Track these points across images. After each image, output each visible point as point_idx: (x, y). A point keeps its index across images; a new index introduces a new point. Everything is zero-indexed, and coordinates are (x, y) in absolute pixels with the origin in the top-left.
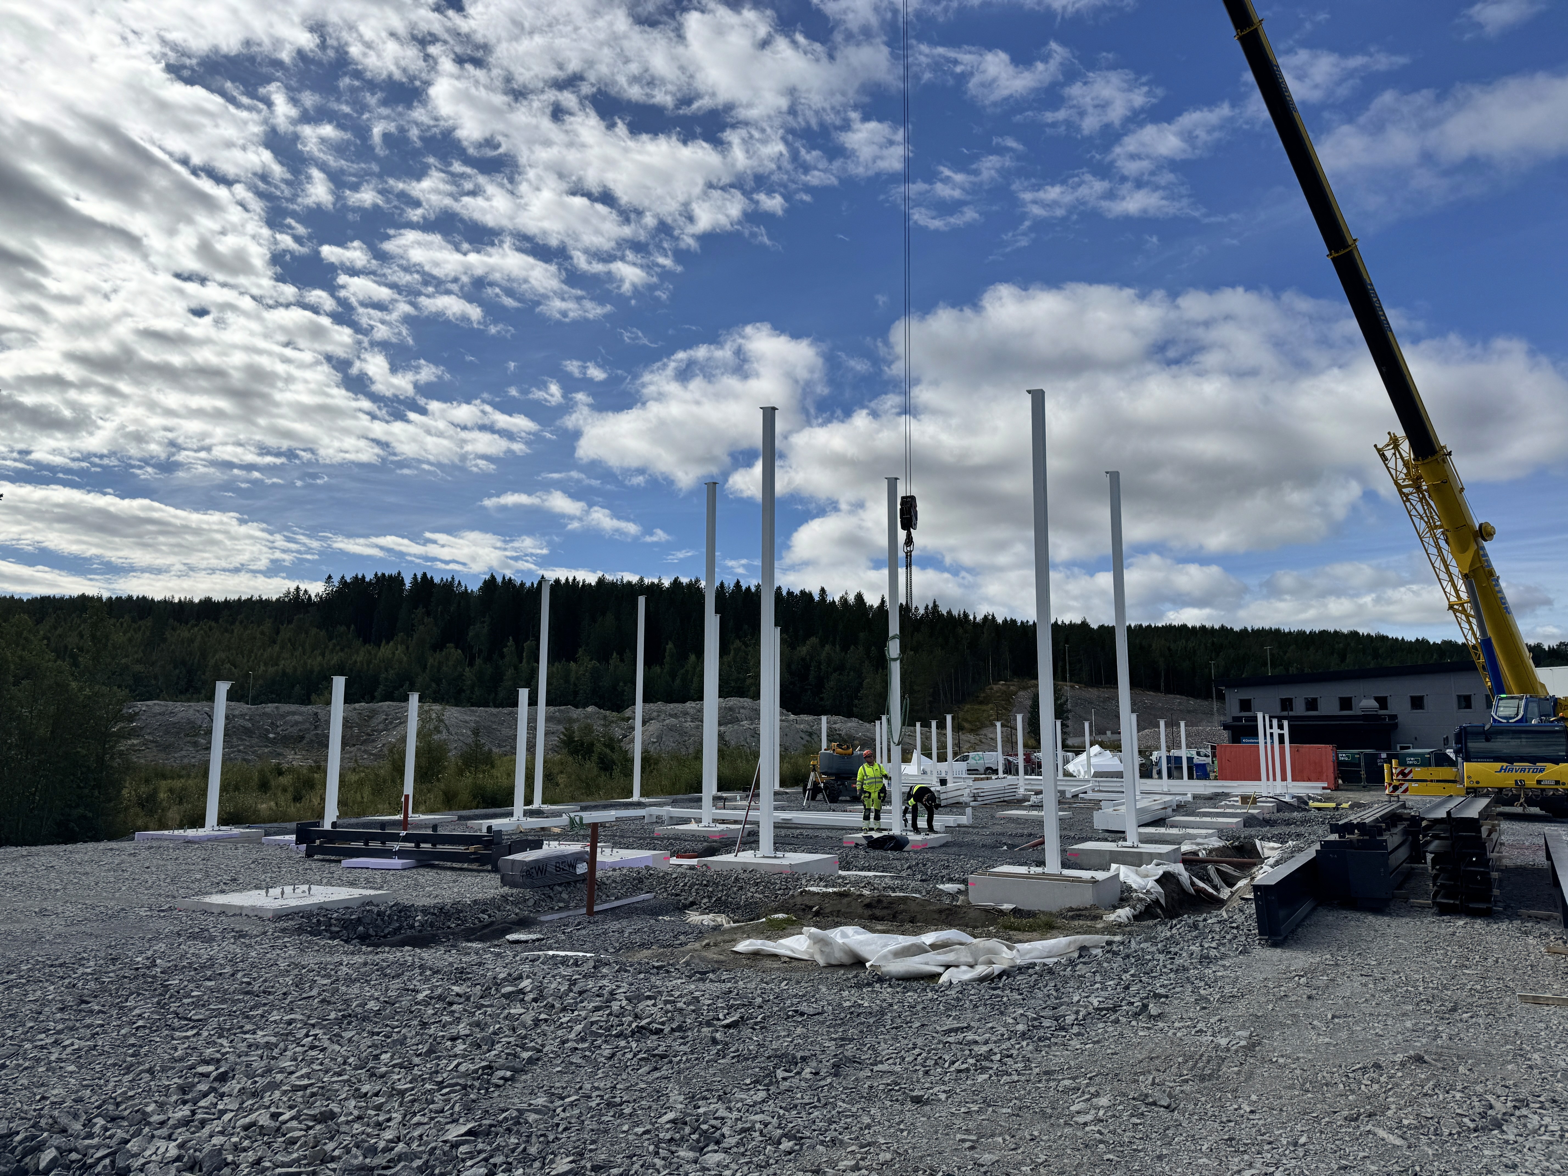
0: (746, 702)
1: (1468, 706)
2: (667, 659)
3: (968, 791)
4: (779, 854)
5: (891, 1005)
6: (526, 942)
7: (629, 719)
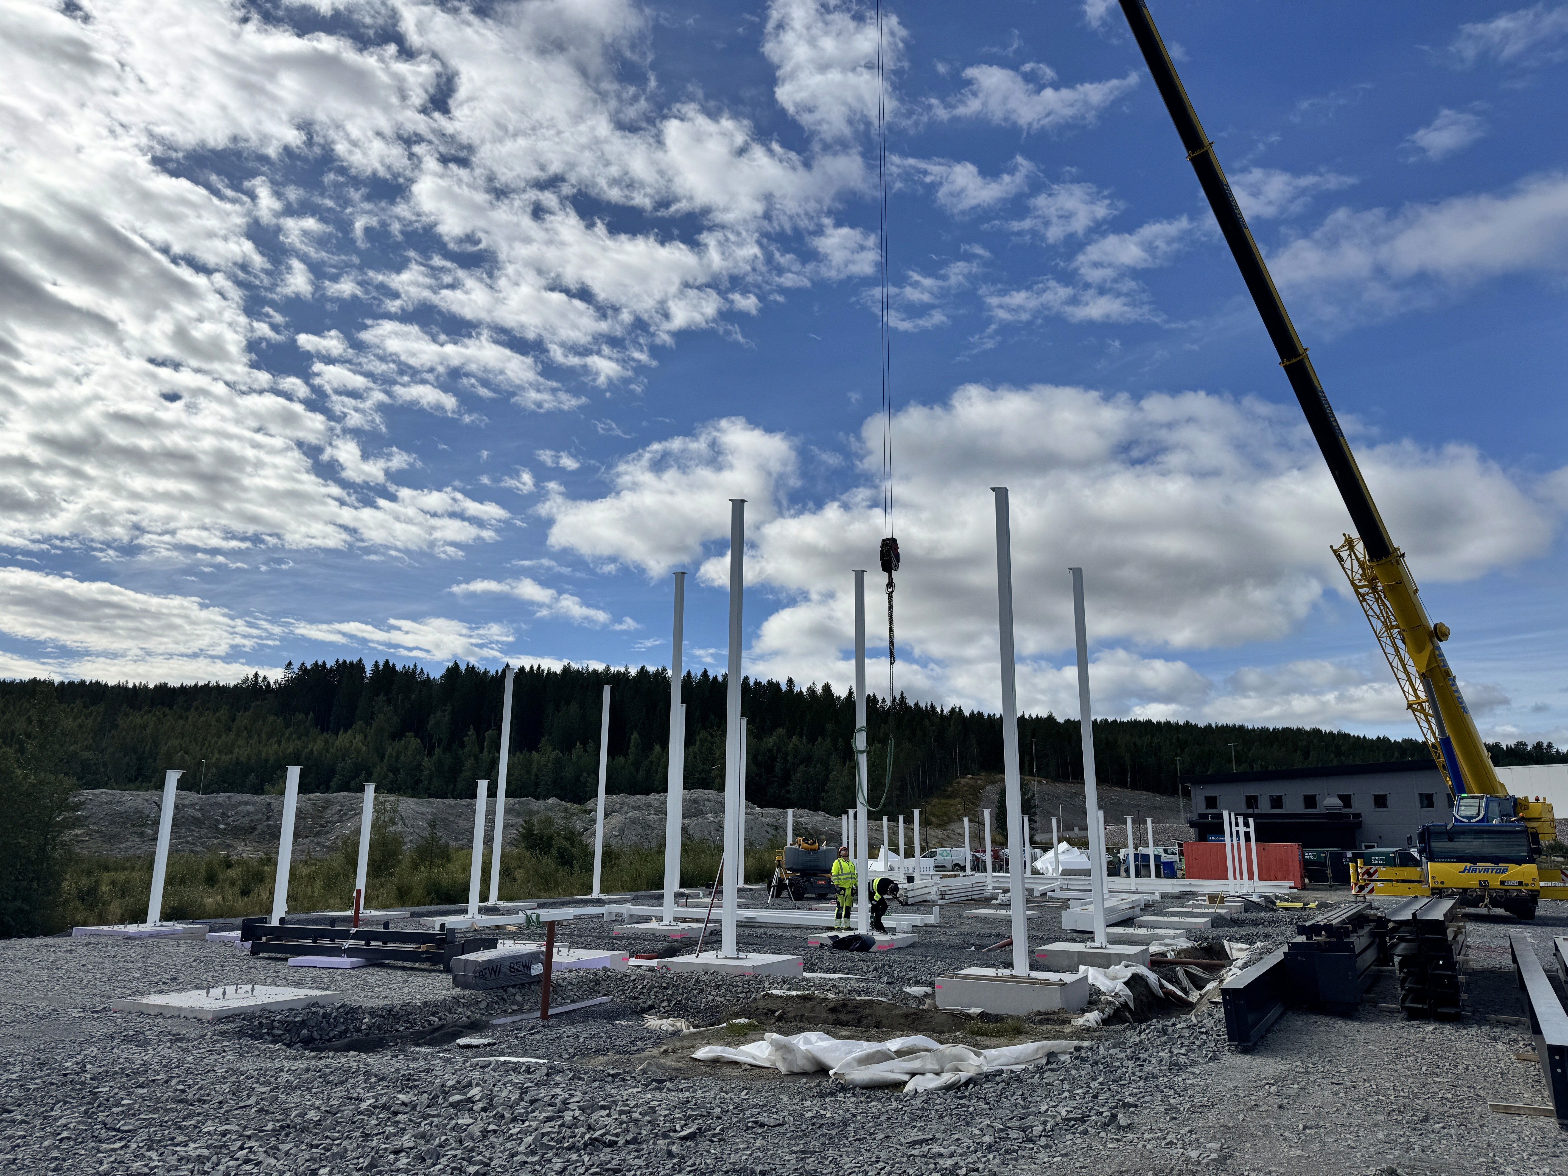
0: (711, 794)
1: (1431, 805)
2: (632, 750)
3: (935, 888)
4: (742, 955)
5: (854, 1116)
6: (477, 1046)
7: (591, 811)
